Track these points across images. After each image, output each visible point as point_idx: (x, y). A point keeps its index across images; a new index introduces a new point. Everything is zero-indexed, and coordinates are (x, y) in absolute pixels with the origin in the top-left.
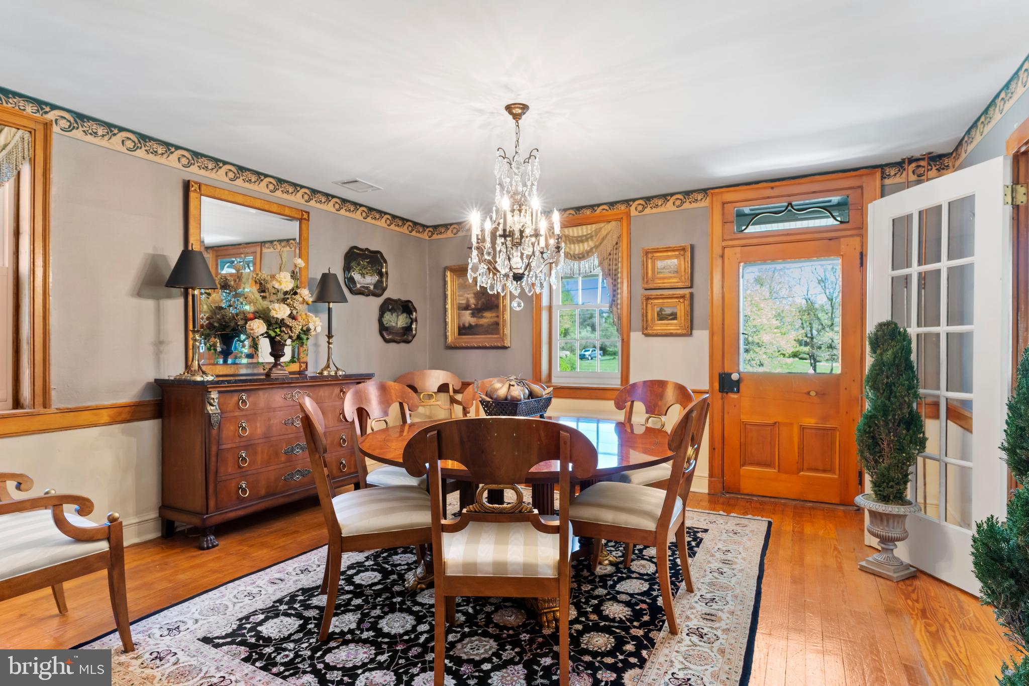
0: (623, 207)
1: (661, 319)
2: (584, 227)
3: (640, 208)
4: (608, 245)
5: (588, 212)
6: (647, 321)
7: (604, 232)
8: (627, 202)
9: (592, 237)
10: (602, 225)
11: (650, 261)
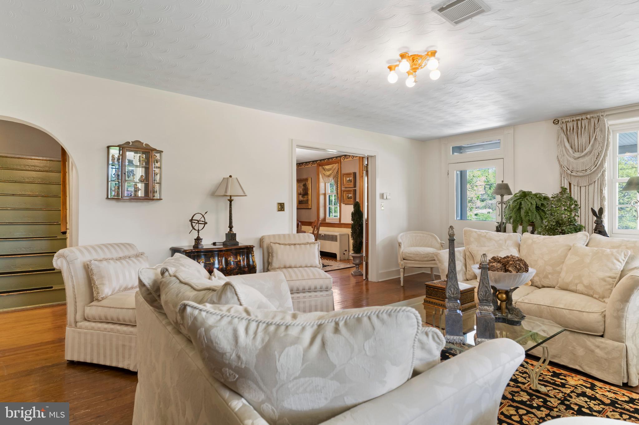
0: (339, 158)
1: (348, 199)
2: (330, 165)
3: (343, 159)
4: (335, 171)
5: (323, 161)
6: (344, 199)
7: (334, 167)
8: (340, 157)
9: (331, 169)
10: (334, 165)
11: (344, 178)
